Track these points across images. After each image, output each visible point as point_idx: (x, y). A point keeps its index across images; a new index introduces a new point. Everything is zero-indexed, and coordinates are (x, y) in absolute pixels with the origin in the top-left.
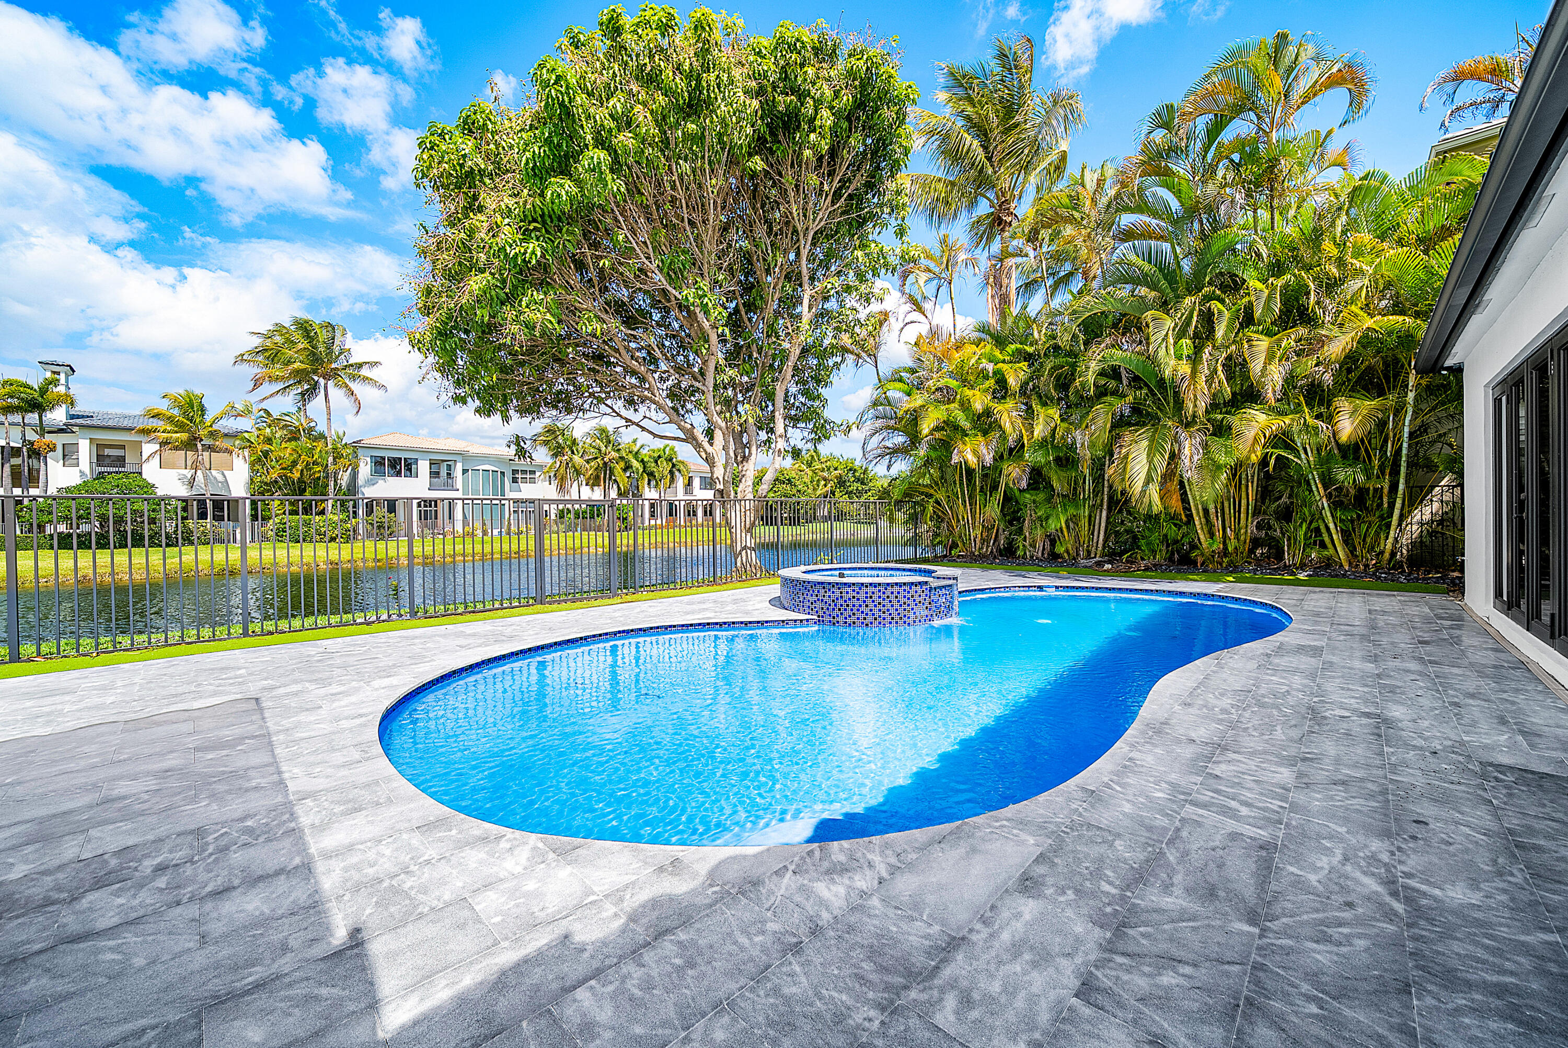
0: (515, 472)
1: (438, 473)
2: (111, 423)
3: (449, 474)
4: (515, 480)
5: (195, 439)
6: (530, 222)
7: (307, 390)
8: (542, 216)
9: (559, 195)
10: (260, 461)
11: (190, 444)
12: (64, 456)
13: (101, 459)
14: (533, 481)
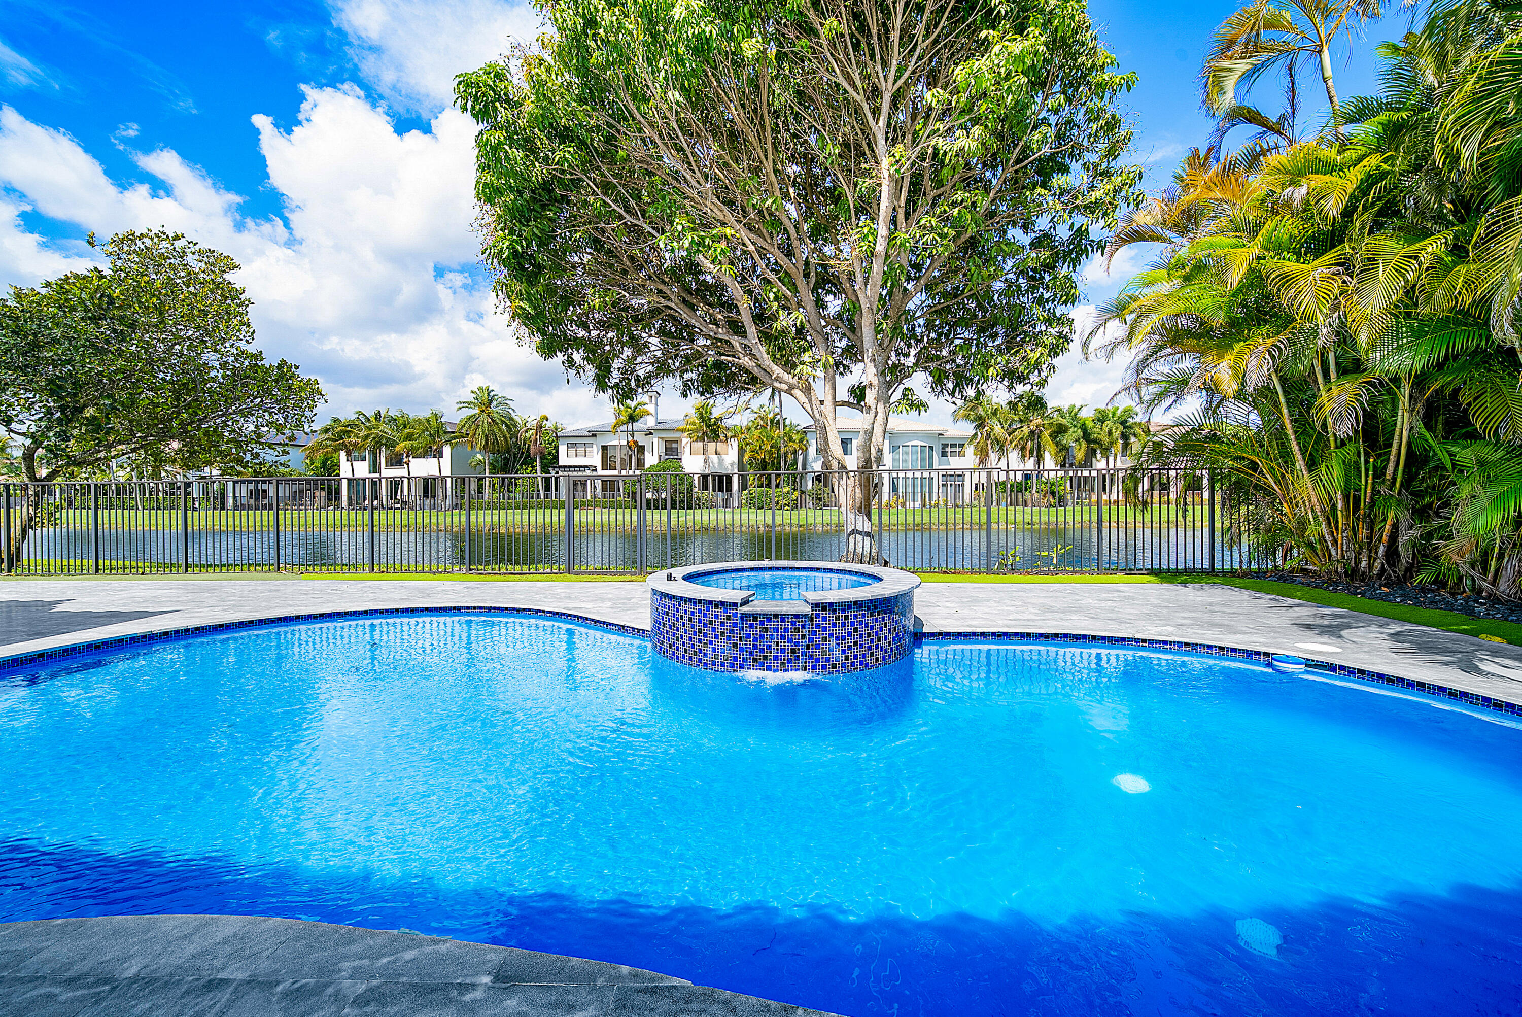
0: (945, 446)
4: (944, 454)
14: (961, 454)
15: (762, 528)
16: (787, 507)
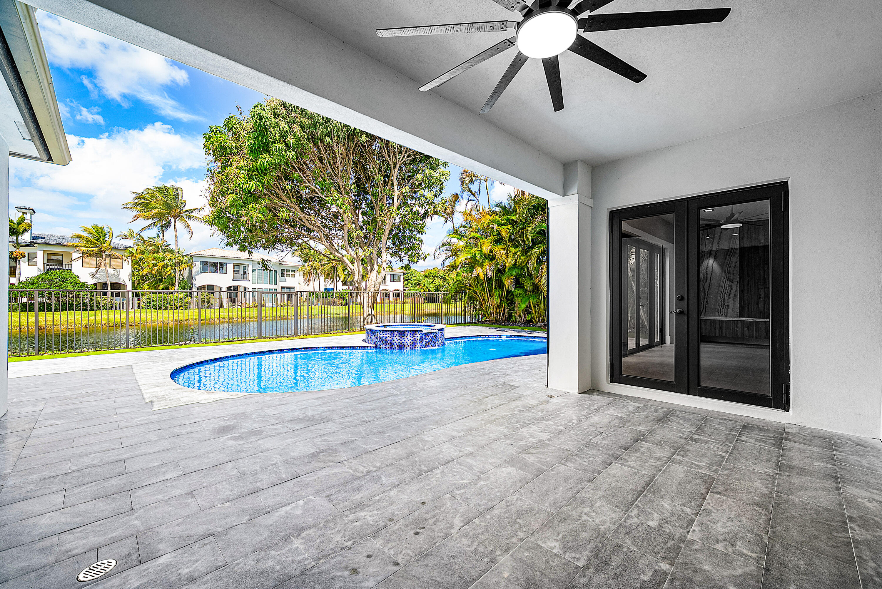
0: (283, 270)
1: (239, 271)
2: (55, 242)
3: (245, 272)
4: (283, 275)
5: (102, 251)
6: (253, 172)
7: (165, 224)
8: (257, 169)
9: (263, 163)
10: (138, 263)
11: (99, 254)
12: (29, 260)
13: (49, 262)
14: (293, 276)
15: (171, 322)
16: (181, 308)
